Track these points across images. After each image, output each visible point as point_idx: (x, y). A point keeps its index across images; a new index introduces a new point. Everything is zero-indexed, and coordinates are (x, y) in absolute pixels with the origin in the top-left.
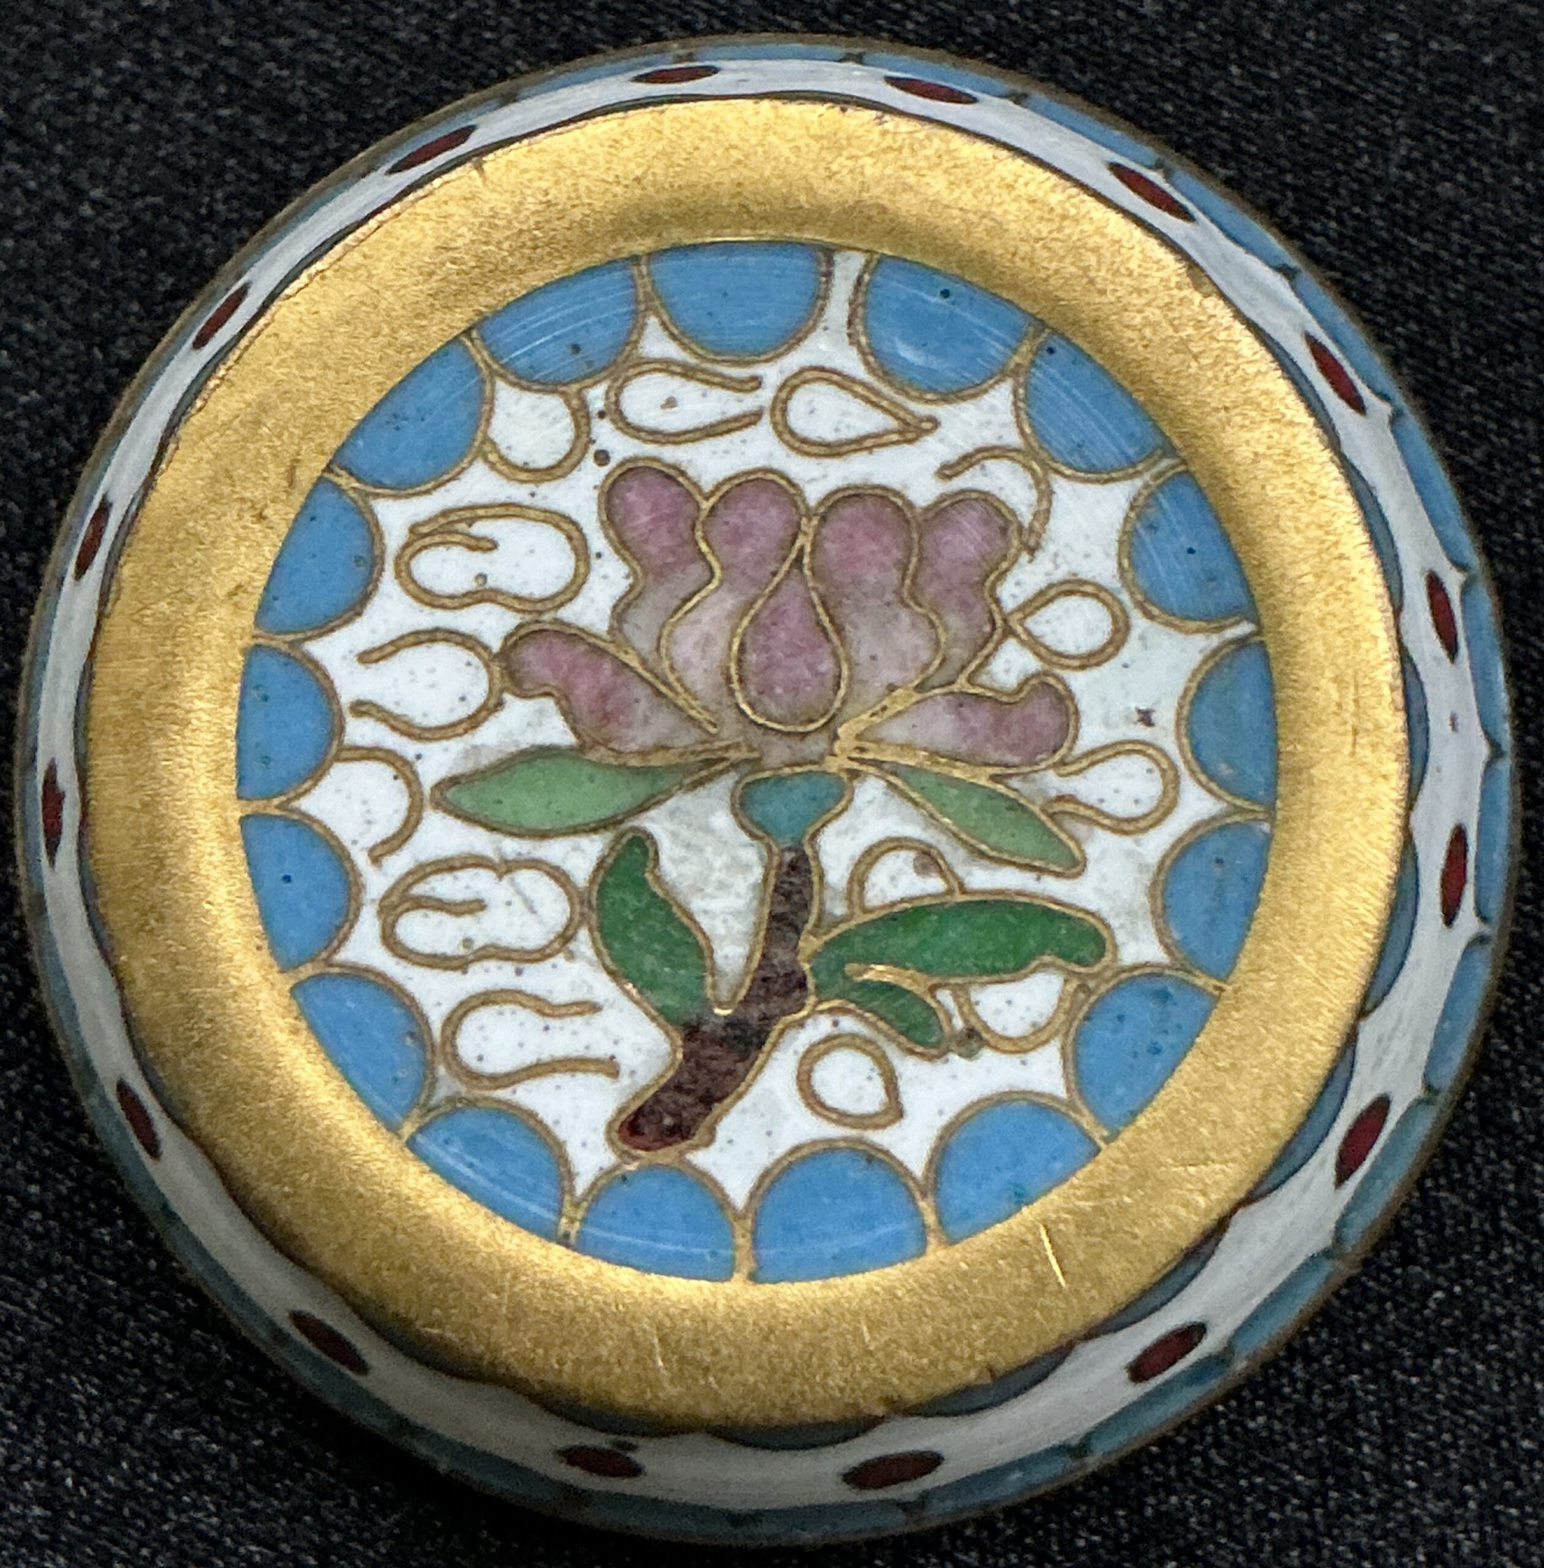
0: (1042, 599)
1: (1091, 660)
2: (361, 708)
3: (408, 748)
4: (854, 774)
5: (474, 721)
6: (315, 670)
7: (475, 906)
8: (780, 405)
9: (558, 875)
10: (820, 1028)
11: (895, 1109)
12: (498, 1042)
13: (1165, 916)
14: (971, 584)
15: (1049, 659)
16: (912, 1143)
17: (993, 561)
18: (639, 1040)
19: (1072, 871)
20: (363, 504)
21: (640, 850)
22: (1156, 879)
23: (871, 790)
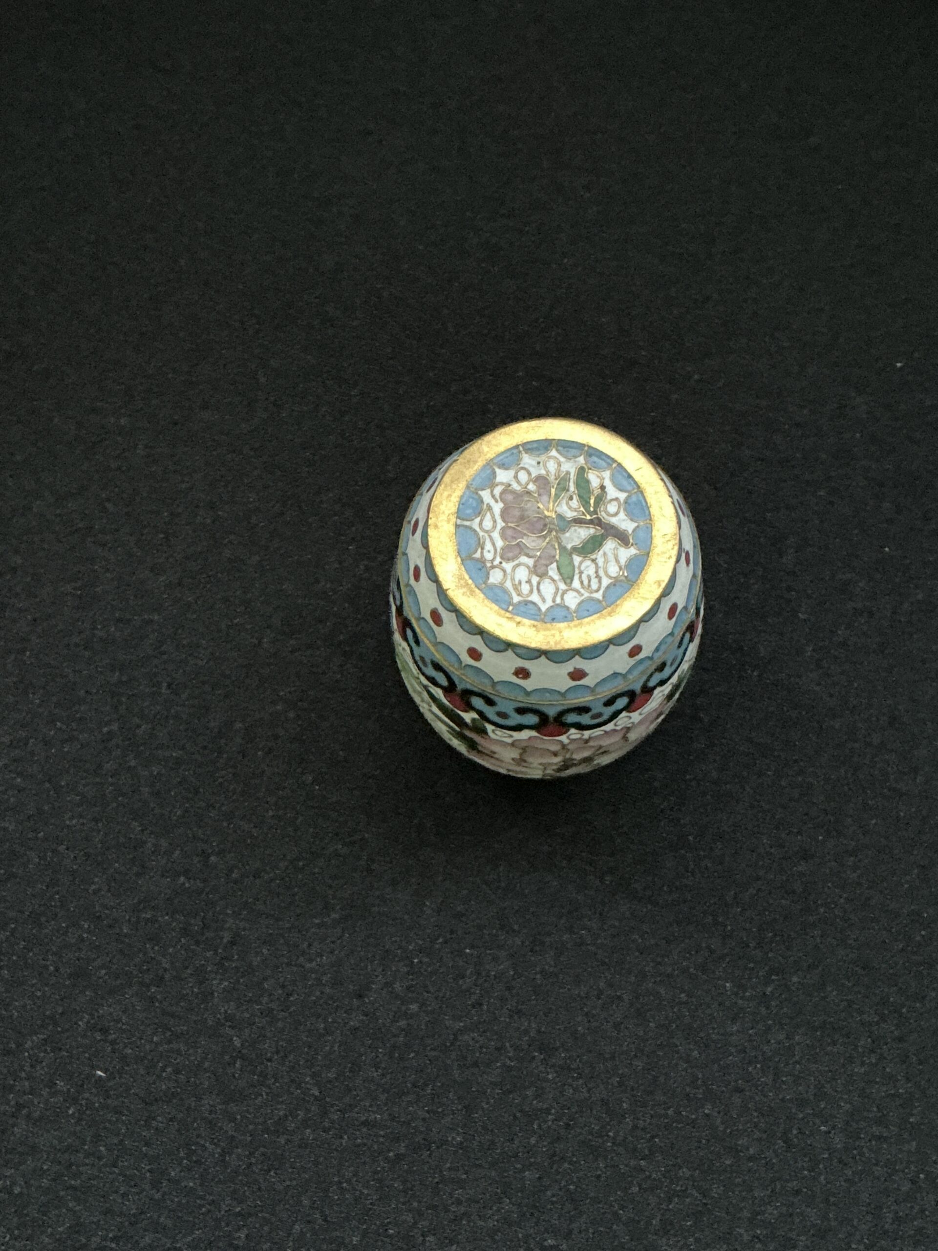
0: (518, 482)
1: (529, 474)
2: (554, 601)
3: (560, 592)
4: (556, 512)
5: (553, 580)
6: (548, 609)
7: (589, 577)
8: (487, 532)
9: (581, 563)
10: (603, 513)
11: (617, 499)
12: (613, 570)
13: (575, 457)
14: (517, 495)
15: (530, 480)
16: (622, 496)
17: (513, 492)
18: (610, 545)
19: (568, 473)
20: (514, 605)
21: (575, 549)
22: (568, 459)
23: (558, 509)
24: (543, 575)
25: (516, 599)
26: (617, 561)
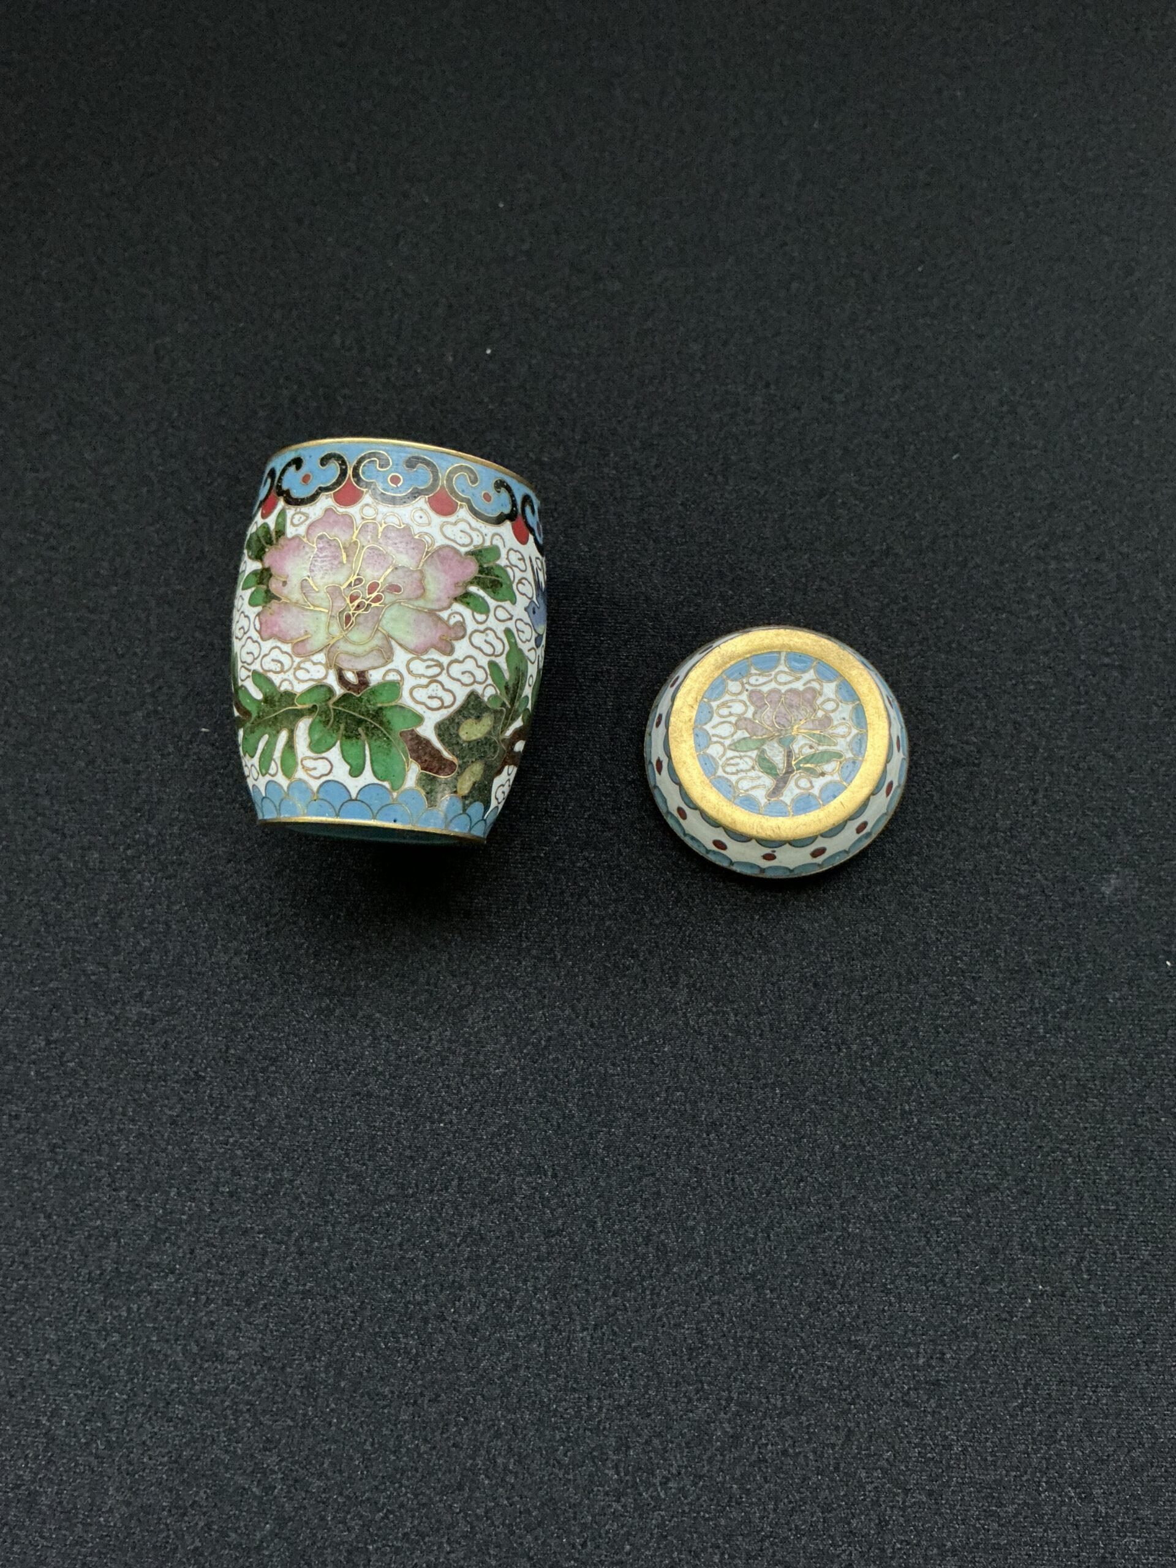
0: (824, 702)
1: (833, 711)
2: (714, 735)
3: (722, 741)
4: (797, 735)
5: (732, 735)
6: (706, 731)
7: (738, 764)
8: (775, 678)
9: (750, 757)
10: (798, 775)
11: (812, 787)
12: (745, 785)
13: (852, 750)
14: (811, 703)
15: (826, 712)
16: (816, 791)
17: (814, 698)
18: (768, 781)
19: (835, 745)
20: (708, 703)
21: (763, 751)
22: (850, 744)
23: (800, 737)
24: (736, 725)
25: (714, 704)
26: (753, 788)
